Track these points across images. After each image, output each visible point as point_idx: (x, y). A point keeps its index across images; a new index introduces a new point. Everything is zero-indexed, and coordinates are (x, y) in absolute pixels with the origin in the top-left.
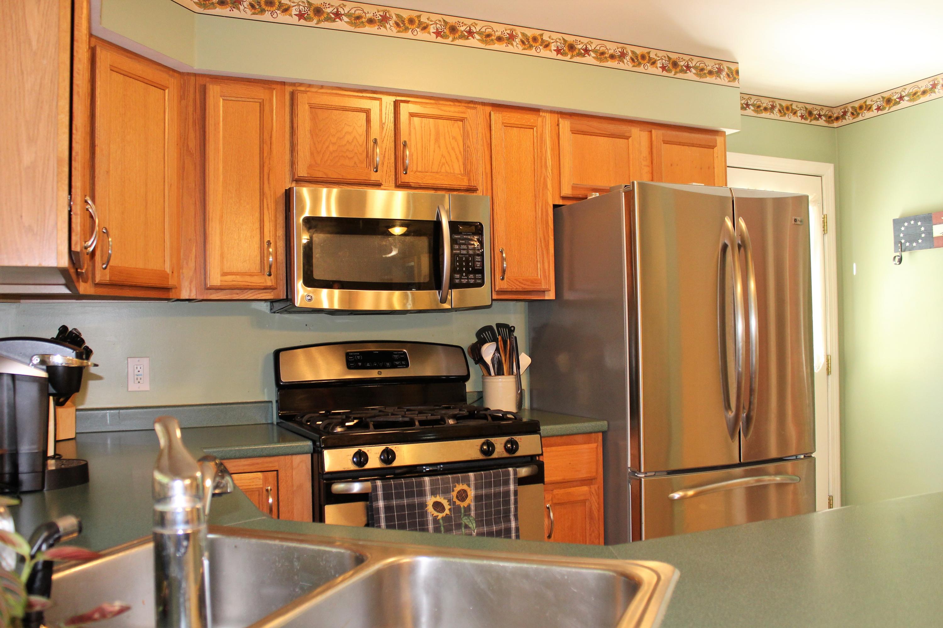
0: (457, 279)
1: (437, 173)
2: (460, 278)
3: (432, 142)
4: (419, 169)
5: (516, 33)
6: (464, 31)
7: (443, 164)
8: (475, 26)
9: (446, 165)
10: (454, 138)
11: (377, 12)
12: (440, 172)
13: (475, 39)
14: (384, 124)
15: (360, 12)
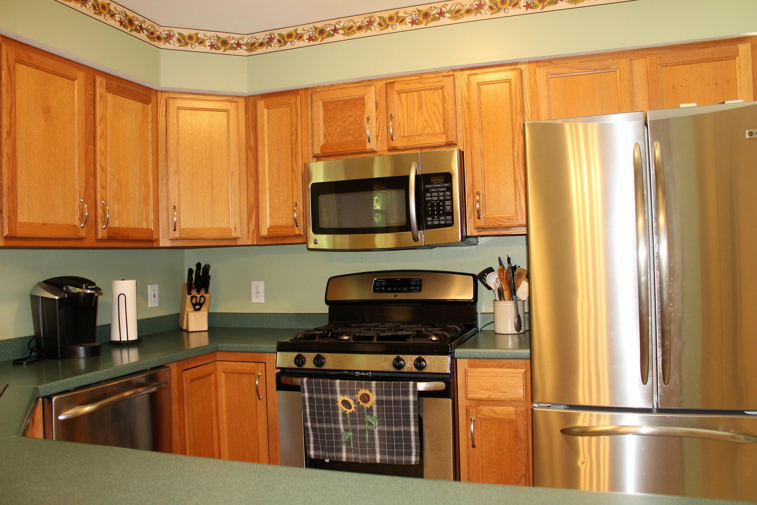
0: (430, 221)
1: (420, 135)
2: (433, 221)
3: (416, 111)
4: (406, 134)
5: (484, 2)
6: (436, 13)
7: (426, 127)
8: (446, 7)
9: (428, 127)
10: (435, 104)
11: (364, 20)
12: (423, 134)
13: (446, 18)
14: (378, 103)
15: (351, 23)
